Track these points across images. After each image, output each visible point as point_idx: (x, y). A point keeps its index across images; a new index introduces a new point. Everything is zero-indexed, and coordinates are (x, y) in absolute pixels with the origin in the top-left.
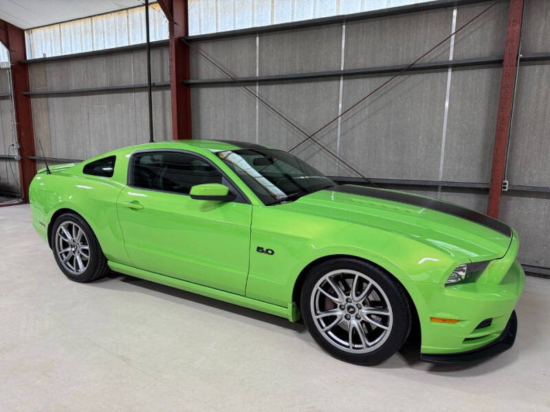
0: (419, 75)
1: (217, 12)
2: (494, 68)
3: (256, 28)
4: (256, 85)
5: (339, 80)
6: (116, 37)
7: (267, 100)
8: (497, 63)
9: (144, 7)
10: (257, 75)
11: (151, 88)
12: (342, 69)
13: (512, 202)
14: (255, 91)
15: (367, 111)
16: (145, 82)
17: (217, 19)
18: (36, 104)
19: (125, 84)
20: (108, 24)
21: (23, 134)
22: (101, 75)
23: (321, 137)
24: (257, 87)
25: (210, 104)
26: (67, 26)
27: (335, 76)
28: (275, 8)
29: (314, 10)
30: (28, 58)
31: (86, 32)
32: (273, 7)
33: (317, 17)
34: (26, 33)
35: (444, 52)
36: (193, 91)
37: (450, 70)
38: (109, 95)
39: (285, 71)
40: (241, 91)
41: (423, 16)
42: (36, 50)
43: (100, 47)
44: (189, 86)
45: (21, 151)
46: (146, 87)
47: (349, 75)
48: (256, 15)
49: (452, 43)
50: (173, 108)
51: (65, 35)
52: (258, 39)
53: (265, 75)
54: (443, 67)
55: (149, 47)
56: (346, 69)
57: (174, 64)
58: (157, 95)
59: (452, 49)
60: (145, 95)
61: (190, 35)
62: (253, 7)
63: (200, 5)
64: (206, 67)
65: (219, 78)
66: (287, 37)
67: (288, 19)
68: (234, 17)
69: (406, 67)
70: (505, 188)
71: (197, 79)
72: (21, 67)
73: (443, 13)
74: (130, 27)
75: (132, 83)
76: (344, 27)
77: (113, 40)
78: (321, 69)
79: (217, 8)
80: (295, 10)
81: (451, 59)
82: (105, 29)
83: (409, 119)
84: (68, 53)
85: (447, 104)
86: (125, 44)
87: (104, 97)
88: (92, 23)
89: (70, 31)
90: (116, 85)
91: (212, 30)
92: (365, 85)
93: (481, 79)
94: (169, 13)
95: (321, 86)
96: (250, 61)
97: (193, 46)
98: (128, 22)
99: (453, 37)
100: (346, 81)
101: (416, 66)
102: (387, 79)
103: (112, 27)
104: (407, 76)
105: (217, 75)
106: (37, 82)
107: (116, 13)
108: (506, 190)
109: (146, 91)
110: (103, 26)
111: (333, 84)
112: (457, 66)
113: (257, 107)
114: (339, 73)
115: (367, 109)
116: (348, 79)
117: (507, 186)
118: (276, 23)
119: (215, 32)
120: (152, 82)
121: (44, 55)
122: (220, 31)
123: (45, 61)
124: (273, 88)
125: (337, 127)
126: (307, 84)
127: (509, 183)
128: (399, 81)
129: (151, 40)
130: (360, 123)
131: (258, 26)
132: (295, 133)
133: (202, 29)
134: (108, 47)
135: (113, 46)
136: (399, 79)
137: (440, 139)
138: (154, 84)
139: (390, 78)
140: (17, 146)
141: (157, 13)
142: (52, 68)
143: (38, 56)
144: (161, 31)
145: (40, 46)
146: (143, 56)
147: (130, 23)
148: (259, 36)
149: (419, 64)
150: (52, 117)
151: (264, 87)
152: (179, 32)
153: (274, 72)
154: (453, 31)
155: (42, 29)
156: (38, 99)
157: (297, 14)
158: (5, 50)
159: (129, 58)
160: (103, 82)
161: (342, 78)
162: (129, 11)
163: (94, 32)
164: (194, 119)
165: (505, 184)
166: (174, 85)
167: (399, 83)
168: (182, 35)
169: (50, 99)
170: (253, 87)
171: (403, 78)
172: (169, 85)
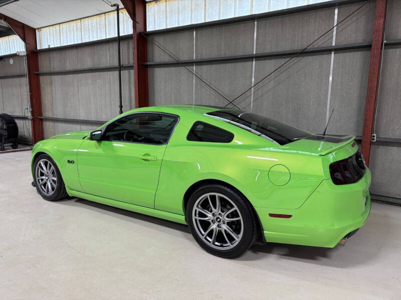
0: (310, 57)
1: (166, 14)
2: (365, 50)
3: (194, 25)
4: (193, 65)
5: (253, 61)
6: (97, 33)
7: (201, 76)
8: (367, 47)
9: (116, 12)
10: (194, 58)
11: (120, 68)
12: (254, 53)
13: (380, 150)
14: (193, 70)
15: (272, 84)
16: (116, 64)
17: (166, 18)
18: (43, 80)
19: (103, 66)
20: (92, 24)
21: (34, 101)
22: (87, 60)
23: (240, 102)
24: (194, 67)
25: (161, 79)
26: (64, 26)
27: (249, 58)
28: (207, 10)
29: (235, 11)
30: (38, 48)
31: (77, 29)
32: (205, 10)
33: (237, 16)
34: (37, 31)
35: (329, 39)
36: (150, 70)
37: (333, 53)
38: (92, 74)
39: (214, 55)
40: (183, 70)
41: (313, 14)
42: (43, 42)
43: (86, 40)
44: (147, 66)
45: (32, 112)
46: (117, 68)
47: (259, 57)
48: (193, 15)
49: (335, 33)
50: (135, 83)
51: (63, 32)
52: (195, 32)
53: (199, 58)
54: (328, 51)
55: (120, 40)
56: (258, 53)
57: (136, 51)
58: (125, 73)
59: (334, 38)
60: (117, 73)
61: (147, 30)
62: (191, 10)
63: (155, 9)
64: (159, 52)
65: (168, 61)
66: (215, 30)
67: (216, 18)
68: (178, 17)
69: (300, 51)
70: (374, 139)
71: (153, 61)
72: (33, 54)
73: (328, 11)
74: (107, 25)
75: (108, 65)
76: (256, 23)
77: (95, 35)
78: (239, 53)
79: (166, 11)
80: (221, 11)
81: (334, 44)
82: (90, 28)
83: (303, 89)
84: (65, 44)
85: (331, 79)
86: (104, 38)
87: (89, 75)
88: (81, 23)
89: (67, 29)
90: (96, 66)
91: (163, 27)
92: (271, 65)
93: (356, 59)
94: (133, 15)
95: (239, 65)
96: (189, 49)
97: (149, 39)
98: (105, 22)
99: (335, 28)
100: (258, 62)
101: (307, 50)
102: (287, 60)
103: (95, 26)
104: (301, 58)
105: (166, 59)
106: (44, 64)
107: (97, 16)
108: (375, 141)
109: (117, 70)
110: (89, 25)
111: (248, 64)
112: (338, 50)
113: (194, 81)
114: (252, 56)
115: (272, 82)
116: (259, 60)
117: (375, 138)
118: (207, 21)
119: (165, 28)
120: (121, 64)
121: (49, 46)
122: (168, 27)
123: (50, 50)
124: (205, 68)
125: (251, 95)
126: (230, 64)
127: (377, 136)
128: (295, 61)
129: (121, 35)
130: (267, 92)
131: (195, 23)
132: (221, 99)
133: (156, 26)
134: (92, 40)
135: (95, 39)
136: (295, 60)
137: (326, 104)
138: (123, 65)
139: (289, 59)
140: (30, 109)
141: (125, 15)
142: (54, 55)
143: (45, 47)
144: (127, 28)
145: (46, 40)
146: (116, 46)
147: (107, 23)
148: (196, 31)
149: (310, 48)
150: (54, 89)
151: (199, 67)
152: (140, 28)
153: (206, 56)
154: (335, 24)
155: (47, 28)
156: (45, 77)
157: (223, 14)
158: (23, 43)
159: (106, 47)
160: (88, 64)
161: (254, 59)
162: (106, 14)
163: (82, 30)
164: (150, 90)
165: (374, 136)
166: (136, 67)
167: (296, 63)
168: (142, 30)
169: (53, 77)
170: (191, 67)
171: (298, 59)
172: (133, 66)
